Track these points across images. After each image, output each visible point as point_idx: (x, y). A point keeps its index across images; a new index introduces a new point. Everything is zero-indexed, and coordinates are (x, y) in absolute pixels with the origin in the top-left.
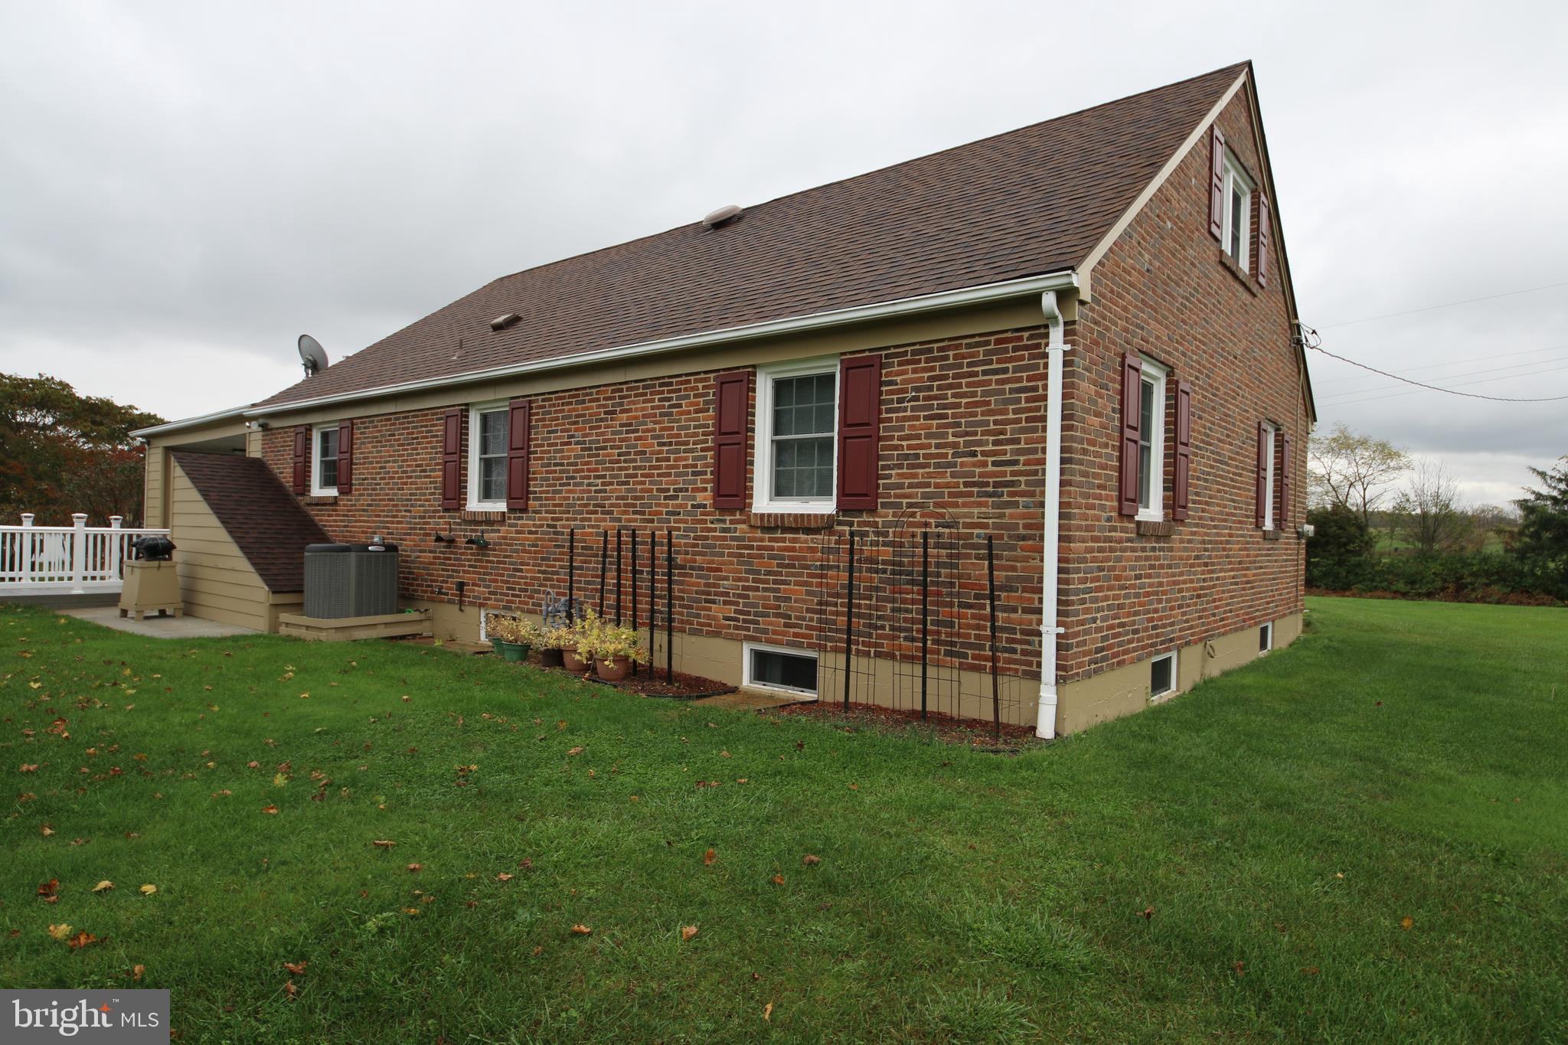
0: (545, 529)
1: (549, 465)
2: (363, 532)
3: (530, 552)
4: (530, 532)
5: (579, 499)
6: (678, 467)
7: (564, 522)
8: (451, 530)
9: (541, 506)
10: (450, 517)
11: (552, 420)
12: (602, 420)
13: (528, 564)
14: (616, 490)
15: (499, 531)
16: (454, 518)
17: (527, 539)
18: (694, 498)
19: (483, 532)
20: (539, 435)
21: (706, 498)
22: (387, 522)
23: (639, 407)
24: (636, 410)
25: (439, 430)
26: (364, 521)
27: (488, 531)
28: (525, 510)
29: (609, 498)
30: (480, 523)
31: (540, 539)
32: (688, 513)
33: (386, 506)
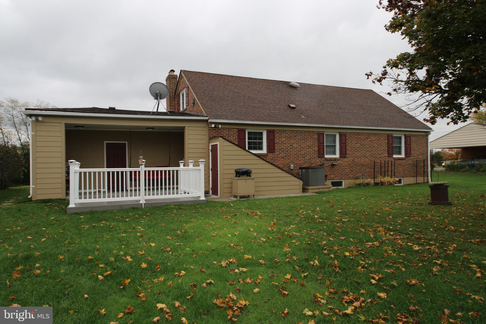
0: (351, 161)
1: (352, 148)
2: (281, 164)
3: (347, 166)
4: (347, 162)
5: (360, 155)
6: (381, 149)
7: (356, 160)
8: (321, 162)
9: (350, 156)
10: (320, 159)
11: (352, 138)
12: (365, 139)
13: (347, 169)
14: (368, 154)
15: (338, 162)
16: (322, 160)
17: (347, 163)
18: (384, 155)
19: (332, 162)
20: (348, 141)
21: (386, 155)
22: (294, 161)
23: (373, 138)
24: (372, 138)
25: (316, 137)
26: (281, 161)
27: (334, 162)
28: (346, 157)
29: (367, 155)
30: (332, 160)
31: (350, 163)
32: (383, 157)
33: (293, 156)
